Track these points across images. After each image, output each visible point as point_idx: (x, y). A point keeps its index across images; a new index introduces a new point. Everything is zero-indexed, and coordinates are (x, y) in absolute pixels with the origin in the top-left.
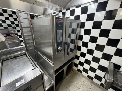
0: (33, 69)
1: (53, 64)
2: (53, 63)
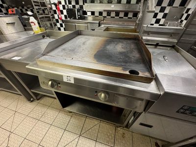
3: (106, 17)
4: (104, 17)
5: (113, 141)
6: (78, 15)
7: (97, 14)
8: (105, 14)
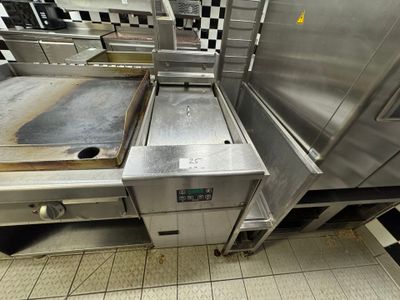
0: (227, 142)
1: (318, 163)
2: (318, 158)
3: (119, 25)
4: (115, 25)
5: (140, 277)
6: (43, 20)
7: (96, 17)
8: (115, 18)
